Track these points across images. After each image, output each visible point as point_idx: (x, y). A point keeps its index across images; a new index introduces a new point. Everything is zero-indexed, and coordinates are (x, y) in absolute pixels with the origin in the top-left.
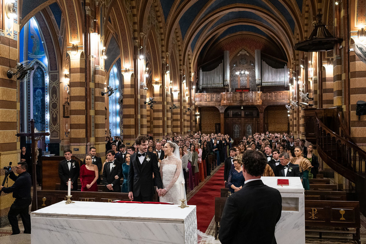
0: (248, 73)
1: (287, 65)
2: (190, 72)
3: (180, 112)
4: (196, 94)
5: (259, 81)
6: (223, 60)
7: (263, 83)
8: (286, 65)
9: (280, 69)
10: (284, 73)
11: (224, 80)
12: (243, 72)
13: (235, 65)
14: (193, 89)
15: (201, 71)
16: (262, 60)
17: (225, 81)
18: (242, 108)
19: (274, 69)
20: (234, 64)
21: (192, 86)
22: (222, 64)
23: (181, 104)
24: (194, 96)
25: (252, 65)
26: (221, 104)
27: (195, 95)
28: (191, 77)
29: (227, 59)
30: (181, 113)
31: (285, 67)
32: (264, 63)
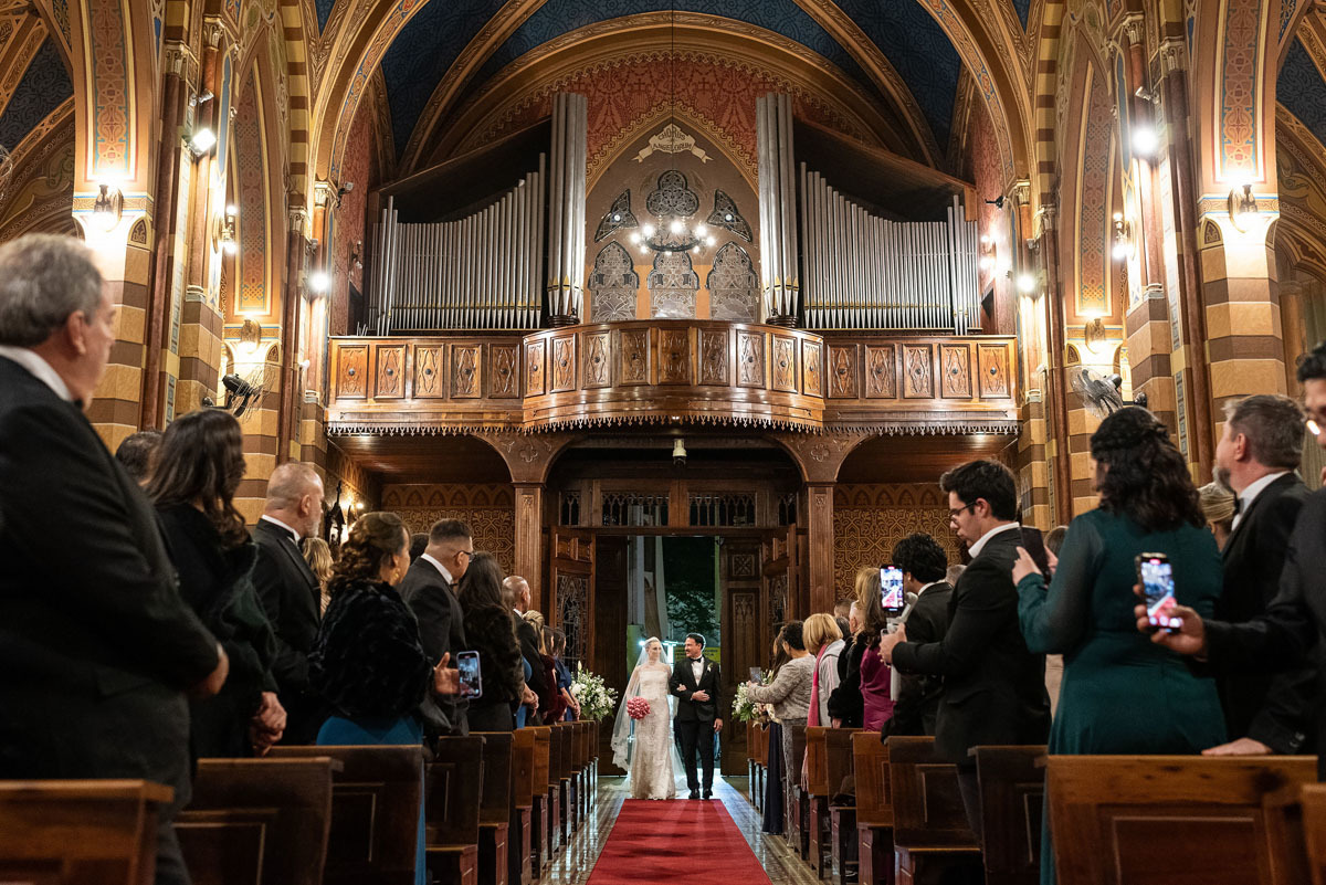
0: (711, 242)
1: (962, 202)
2: (298, 169)
3: (135, 396)
4: (336, 344)
5: (788, 293)
6: (543, 155)
7: (811, 308)
8: (956, 198)
9: (919, 227)
10: (944, 254)
11: (547, 282)
12: (677, 227)
13: (617, 218)
14: (311, 301)
15: (390, 215)
16: (803, 164)
17: (553, 288)
18: (679, 451)
19: (881, 226)
20: (614, 209)
21: (302, 274)
22: (536, 179)
23: (158, 327)
24: (320, 350)
25: (729, 217)
26: (520, 420)
27: (328, 347)
28: (298, 199)
29: (572, 148)
30: (145, 405)
31: (955, 211)
32: (817, 183)
